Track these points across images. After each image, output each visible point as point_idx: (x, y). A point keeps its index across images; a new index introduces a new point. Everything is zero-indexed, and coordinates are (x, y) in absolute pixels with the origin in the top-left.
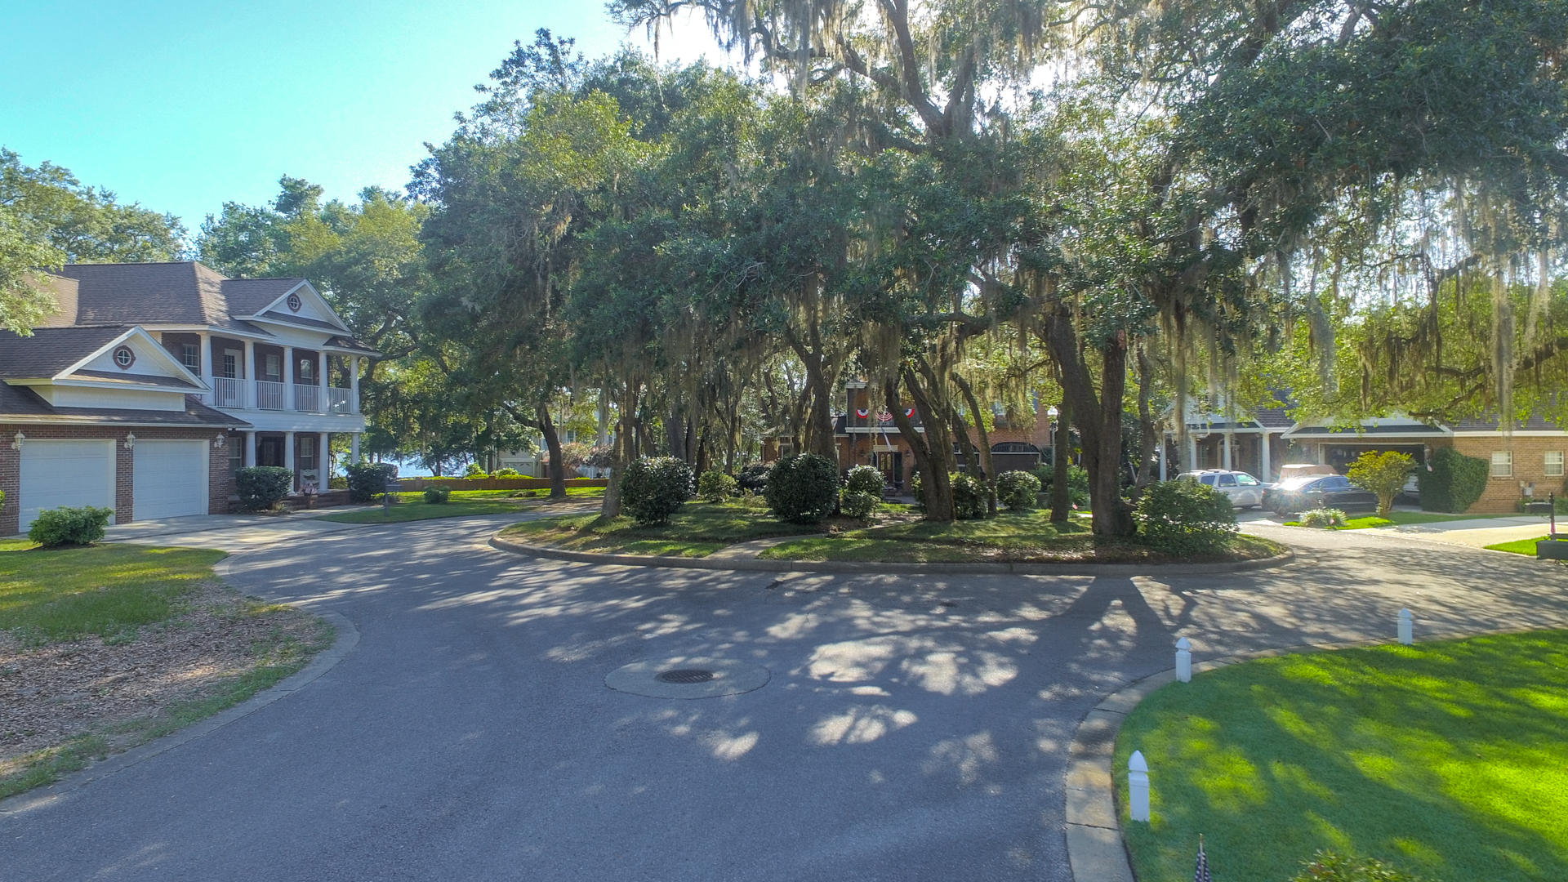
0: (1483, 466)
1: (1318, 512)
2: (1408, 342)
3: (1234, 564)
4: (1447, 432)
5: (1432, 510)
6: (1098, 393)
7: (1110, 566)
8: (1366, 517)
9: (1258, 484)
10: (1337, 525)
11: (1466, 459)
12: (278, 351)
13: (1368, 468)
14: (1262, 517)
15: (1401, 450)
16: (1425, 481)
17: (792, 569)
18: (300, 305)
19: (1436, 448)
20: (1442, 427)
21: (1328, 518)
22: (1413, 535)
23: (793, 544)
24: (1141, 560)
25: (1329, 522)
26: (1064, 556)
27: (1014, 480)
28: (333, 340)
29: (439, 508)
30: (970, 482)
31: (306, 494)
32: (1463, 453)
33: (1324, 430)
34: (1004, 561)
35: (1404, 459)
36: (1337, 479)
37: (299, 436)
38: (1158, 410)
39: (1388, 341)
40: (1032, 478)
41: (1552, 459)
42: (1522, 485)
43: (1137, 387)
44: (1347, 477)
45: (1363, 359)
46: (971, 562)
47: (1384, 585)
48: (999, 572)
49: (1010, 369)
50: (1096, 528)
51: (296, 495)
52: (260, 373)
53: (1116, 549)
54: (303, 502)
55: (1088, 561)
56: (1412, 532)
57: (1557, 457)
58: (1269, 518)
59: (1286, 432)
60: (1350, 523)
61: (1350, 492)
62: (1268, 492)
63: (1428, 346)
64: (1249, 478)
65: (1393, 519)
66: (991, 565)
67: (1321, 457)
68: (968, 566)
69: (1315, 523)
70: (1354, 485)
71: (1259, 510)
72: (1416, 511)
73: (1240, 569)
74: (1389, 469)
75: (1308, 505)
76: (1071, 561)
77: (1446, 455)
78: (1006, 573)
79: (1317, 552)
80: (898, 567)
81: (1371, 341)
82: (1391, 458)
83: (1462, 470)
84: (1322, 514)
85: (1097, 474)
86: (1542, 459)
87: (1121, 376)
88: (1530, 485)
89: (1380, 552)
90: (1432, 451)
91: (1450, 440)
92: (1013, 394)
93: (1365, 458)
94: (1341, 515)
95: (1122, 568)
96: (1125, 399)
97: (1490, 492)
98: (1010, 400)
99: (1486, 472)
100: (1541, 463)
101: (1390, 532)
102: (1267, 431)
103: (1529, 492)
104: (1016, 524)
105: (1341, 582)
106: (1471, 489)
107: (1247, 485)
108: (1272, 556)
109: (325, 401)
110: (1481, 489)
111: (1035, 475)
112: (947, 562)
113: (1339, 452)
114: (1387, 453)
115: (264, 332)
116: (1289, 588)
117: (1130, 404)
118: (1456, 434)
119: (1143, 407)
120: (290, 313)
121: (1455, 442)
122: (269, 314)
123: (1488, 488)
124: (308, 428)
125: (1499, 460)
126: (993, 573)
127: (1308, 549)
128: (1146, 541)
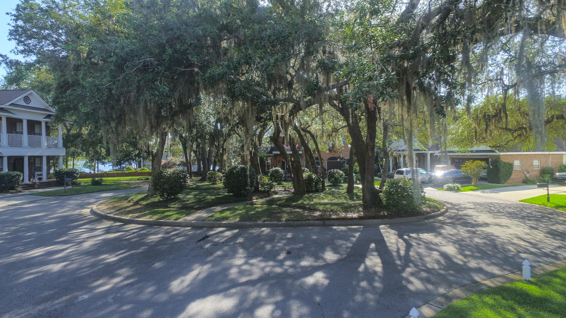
0: (511, 166)
1: (450, 185)
2: (493, 116)
3: (424, 216)
4: (498, 153)
5: (492, 183)
6: (364, 139)
7: (370, 221)
8: (468, 186)
9: (427, 173)
10: (458, 190)
11: (505, 163)
12: (21, 121)
13: (469, 168)
14: (428, 186)
15: (481, 160)
16: (489, 172)
17: (219, 226)
18: (30, 101)
19: (494, 159)
20: (496, 151)
21: (454, 187)
22: (488, 194)
23: (227, 210)
24: (383, 217)
25: (455, 189)
26: (350, 215)
27: (334, 173)
28: (49, 116)
29: (97, 187)
30: (314, 176)
31: (33, 183)
32: (504, 161)
33: (453, 152)
34: (321, 220)
35: (483, 163)
36: (457, 171)
37: (30, 158)
38: (389, 144)
39: (484, 116)
40: (341, 172)
41: (536, 163)
42: (525, 173)
43: (382, 136)
44: (461, 170)
45: (474, 124)
46: (305, 220)
47: (491, 226)
48: (319, 225)
49: (333, 129)
50: (364, 200)
51: (30, 183)
52: (9, 131)
53: (372, 211)
54: (32, 186)
55: (360, 218)
56: (488, 193)
57: (537, 162)
58: (432, 187)
59: (437, 153)
60: (462, 189)
61: (462, 176)
62: (431, 177)
63: (501, 118)
64: (423, 171)
65: (479, 188)
66: (315, 222)
67: (449, 162)
68: (304, 222)
69: (450, 189)
70: (463, 174)
71: (427, 183)
72: (486, 183)
73: (427, 218)
74: (478, 168)
75: (447, 182)
76: (352, 219)
77: (498, 162)
78: (322, 225)
79: (455, 205)
80: (271, 224)
81: (477, 117)
82: (478, 163)
83: (503, 167)
84: (452, 186)
85: (364, 176)
86: (532, 162)
87: (375, 131)
88: (528, 173)
89: (480, 205)
90: (492, 160)
91: (499, 156)
92: (334, 139)
93: (468, 163)
94: (459, 186)
95: (375, 221)
96: (377, 141)
97: (513, 176)
98: (333, 141)
99: (512, 168)
100: (532, 165)
101: (478, 193)
102: (429, 153)
103: (528, 175)
104: (333, 194)
105: (473, 226)
106: (507, 175)
107: (423, 173)
108: (439, 210)
109: (45, 144)
110: (510, 174)
111: (342, 170)
112: (294, 221)
113: (456, 160)
114: (476, 161)
115: (10, 113)
116: (451, 231)
117: (379, 141)
118: (502, 154)
119: (384, 143)
120: (26, 105)
121: (501, 157)
122: (12, 104)
123: (513, 174)
124: (37, 154)
125: (517, 163)
126: (316, 226)
127: (451, 204)
128: (386, 208)
